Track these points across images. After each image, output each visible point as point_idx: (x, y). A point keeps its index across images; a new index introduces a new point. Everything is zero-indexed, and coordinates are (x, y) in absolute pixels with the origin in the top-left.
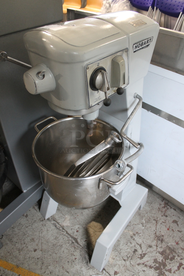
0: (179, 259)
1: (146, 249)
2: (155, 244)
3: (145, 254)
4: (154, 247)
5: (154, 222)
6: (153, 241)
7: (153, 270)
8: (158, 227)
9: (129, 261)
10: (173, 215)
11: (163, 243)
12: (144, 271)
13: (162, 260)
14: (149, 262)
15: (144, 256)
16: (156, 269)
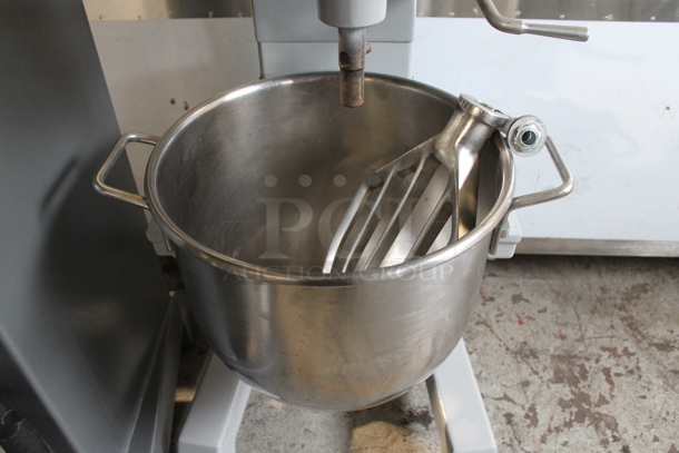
0: (593, 363)
1: (523, 396)
2: (529, 371)
3: (532, 408)
4: (531, 379)
5: (481, 328)
6: (519, 369)
7: (576, 426)
8: (497, 331)
9: (519, 449)
10: (502, 288)
11: (542, 357)
12: (565, 444)
13: (573, 393)
14: (555, 417)
15: (535, 414)
16: (580, 417)
